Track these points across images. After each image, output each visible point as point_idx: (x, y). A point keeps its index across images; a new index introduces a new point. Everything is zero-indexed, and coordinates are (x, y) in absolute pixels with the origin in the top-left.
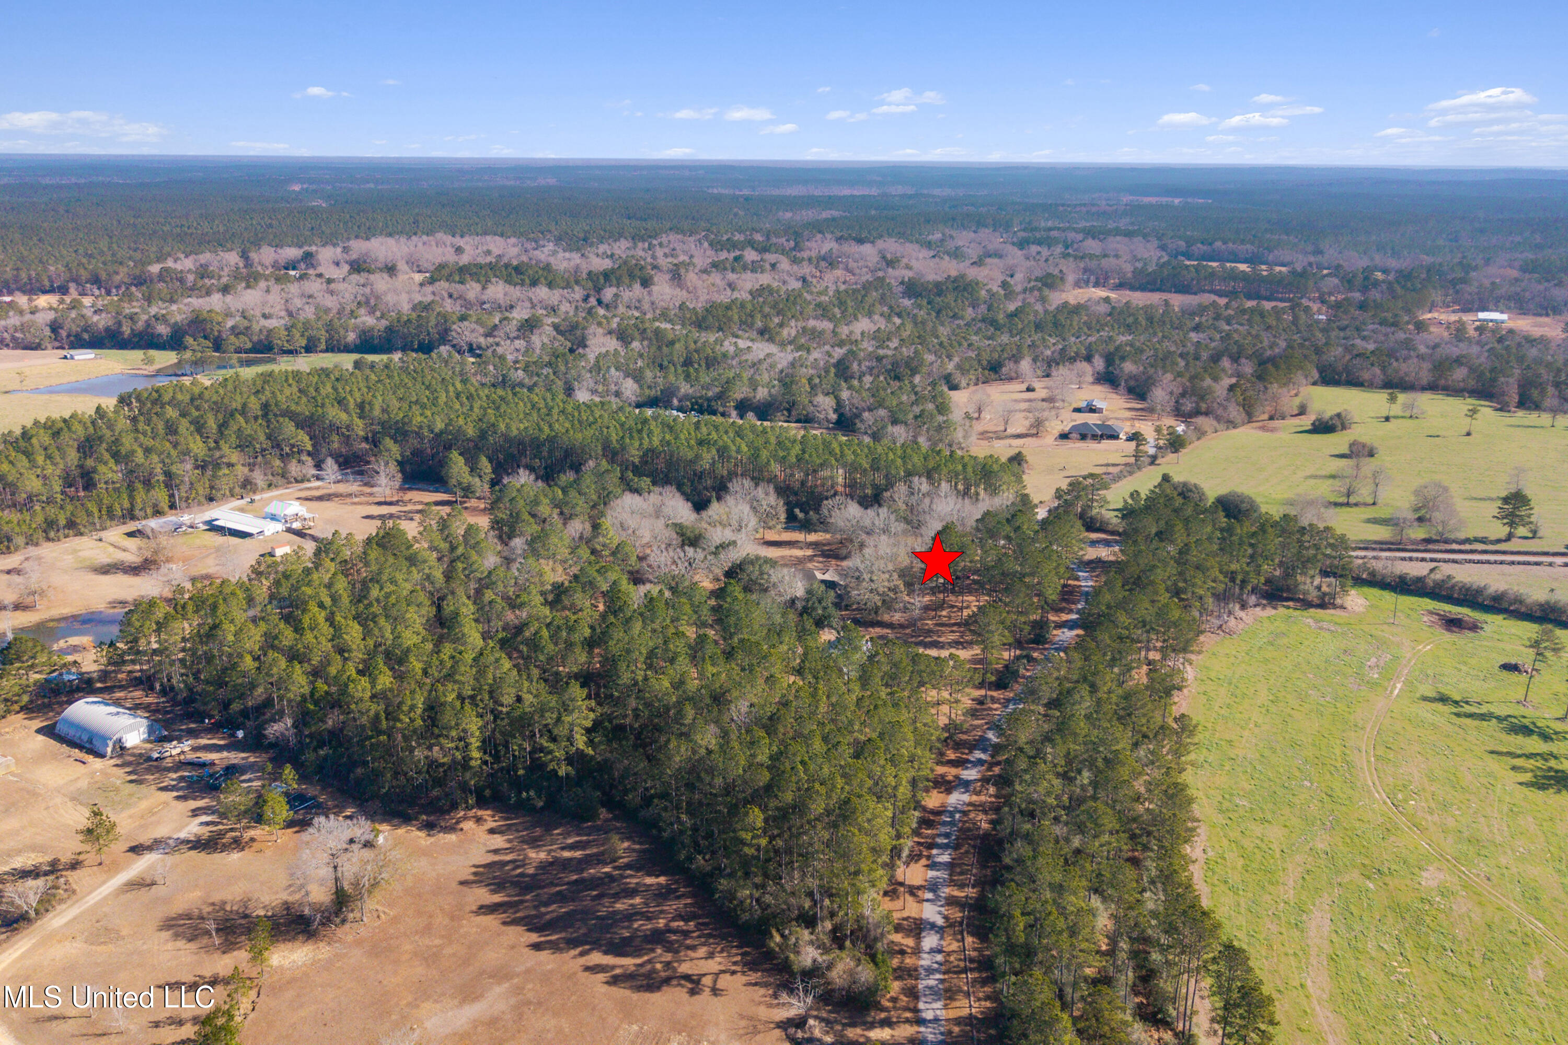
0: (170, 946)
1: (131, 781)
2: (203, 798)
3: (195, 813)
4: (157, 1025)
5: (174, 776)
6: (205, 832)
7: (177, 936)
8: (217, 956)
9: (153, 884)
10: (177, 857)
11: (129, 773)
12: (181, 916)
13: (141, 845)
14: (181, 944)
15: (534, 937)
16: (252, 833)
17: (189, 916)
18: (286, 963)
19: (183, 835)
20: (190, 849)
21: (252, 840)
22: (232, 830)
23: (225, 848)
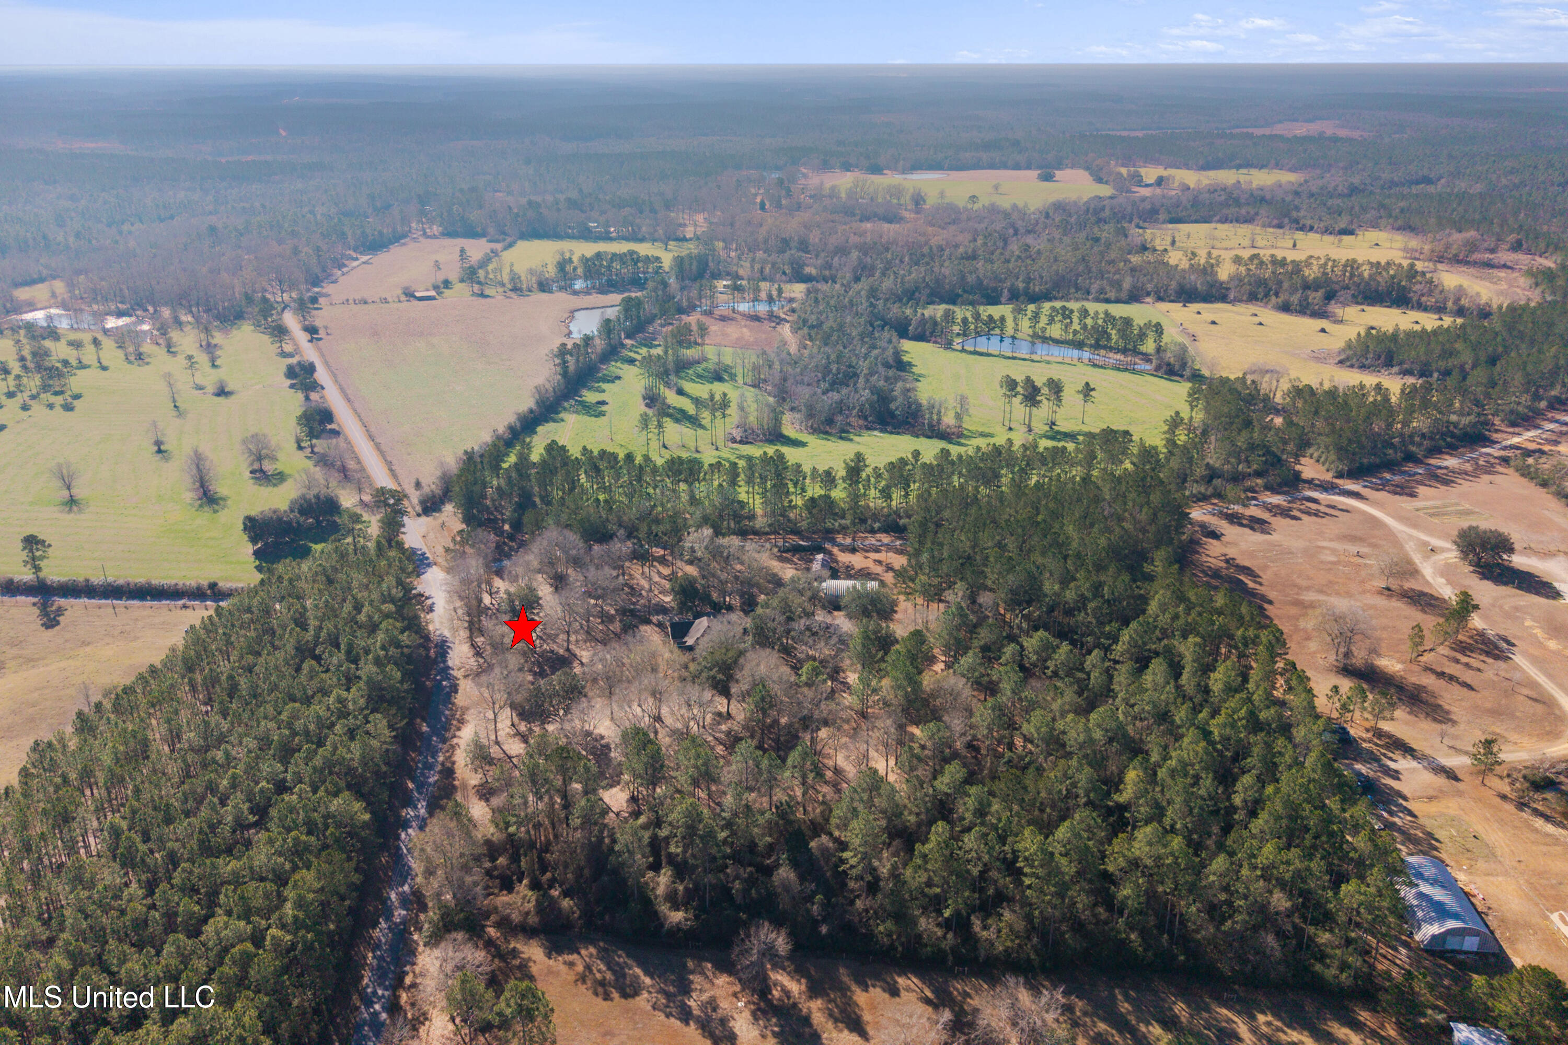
0: (1453, 709)
1: (1437, 840)
2: (1385, 785)
3: (1395, 774)
4: (1479, 670)
5: (1396, 820)
6: (1397, 755)
7: (1448, 712)
8: (1430, 688)
9: (1450, 747)
10: (1428, 751)
11: (1436, 849)
12: (1440, 722)
13: (1448, 777)
14: (1447, 707)
15: (1266, 606)
16: (1365, 735)
17: (1435, 720)
18: (1394, 662)
19: (1414, 764)
20: (1414, 750)
21: (1367, 730)
22: (1377, 745)
23: (1389, 736)
